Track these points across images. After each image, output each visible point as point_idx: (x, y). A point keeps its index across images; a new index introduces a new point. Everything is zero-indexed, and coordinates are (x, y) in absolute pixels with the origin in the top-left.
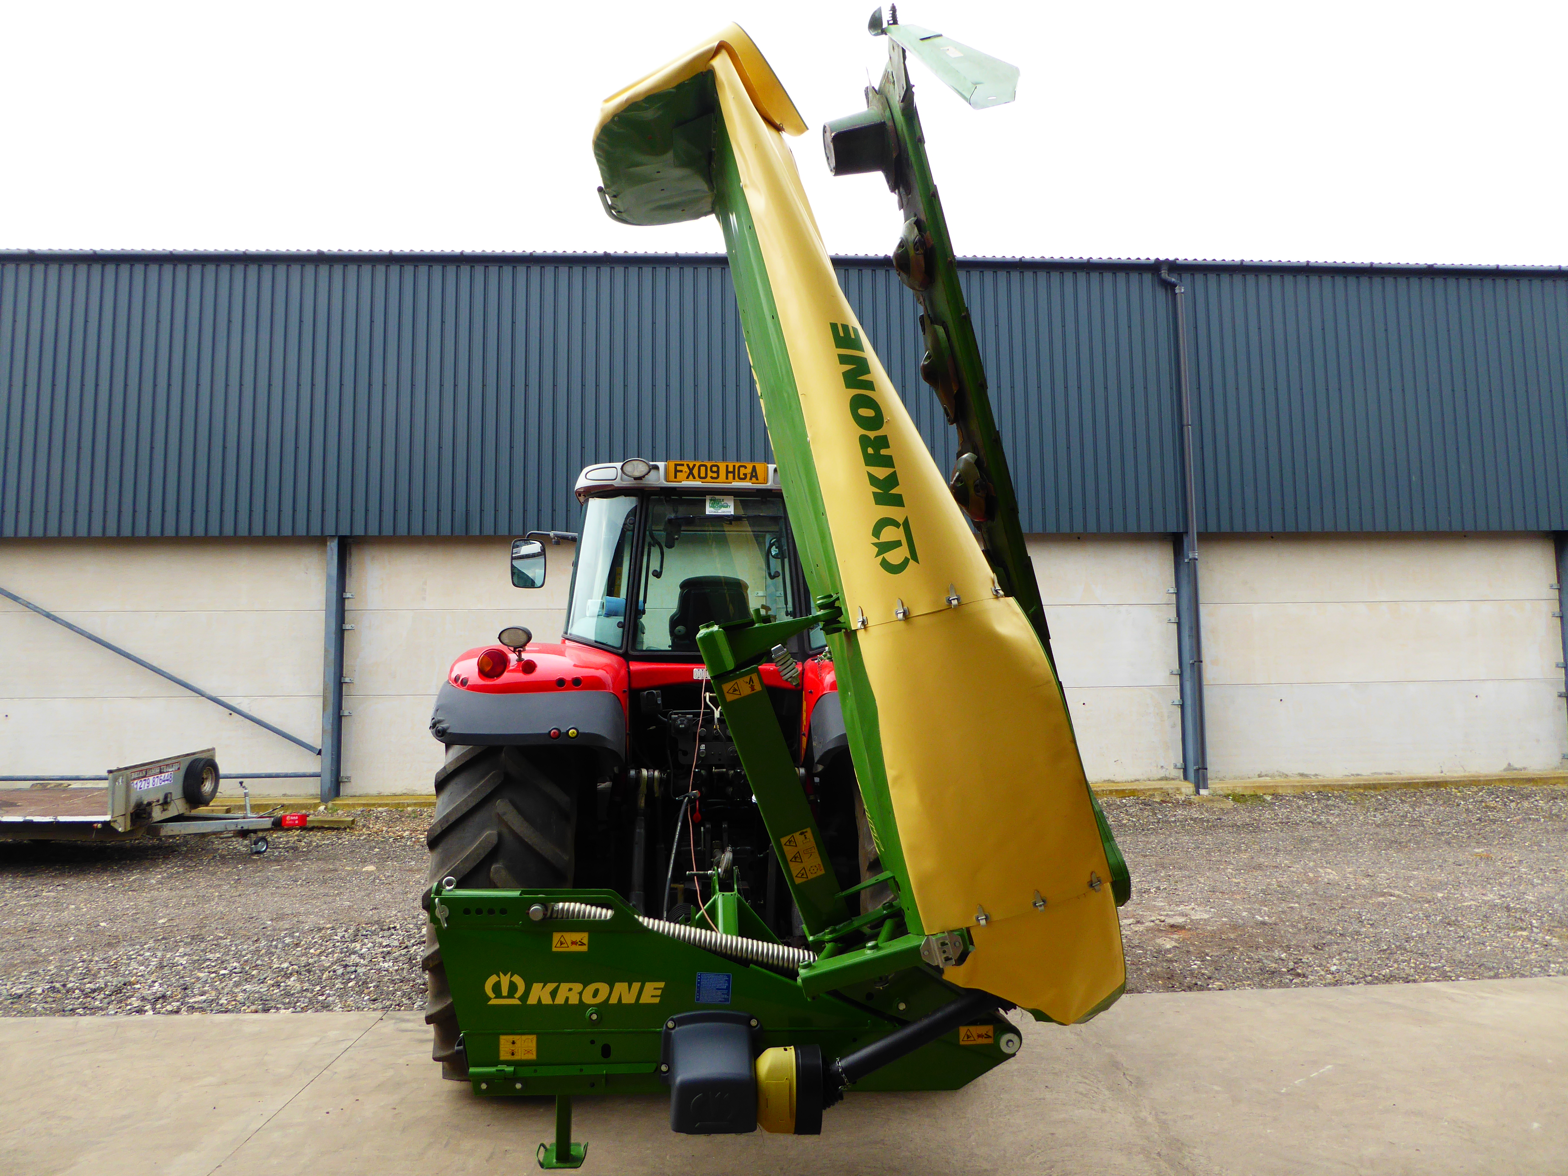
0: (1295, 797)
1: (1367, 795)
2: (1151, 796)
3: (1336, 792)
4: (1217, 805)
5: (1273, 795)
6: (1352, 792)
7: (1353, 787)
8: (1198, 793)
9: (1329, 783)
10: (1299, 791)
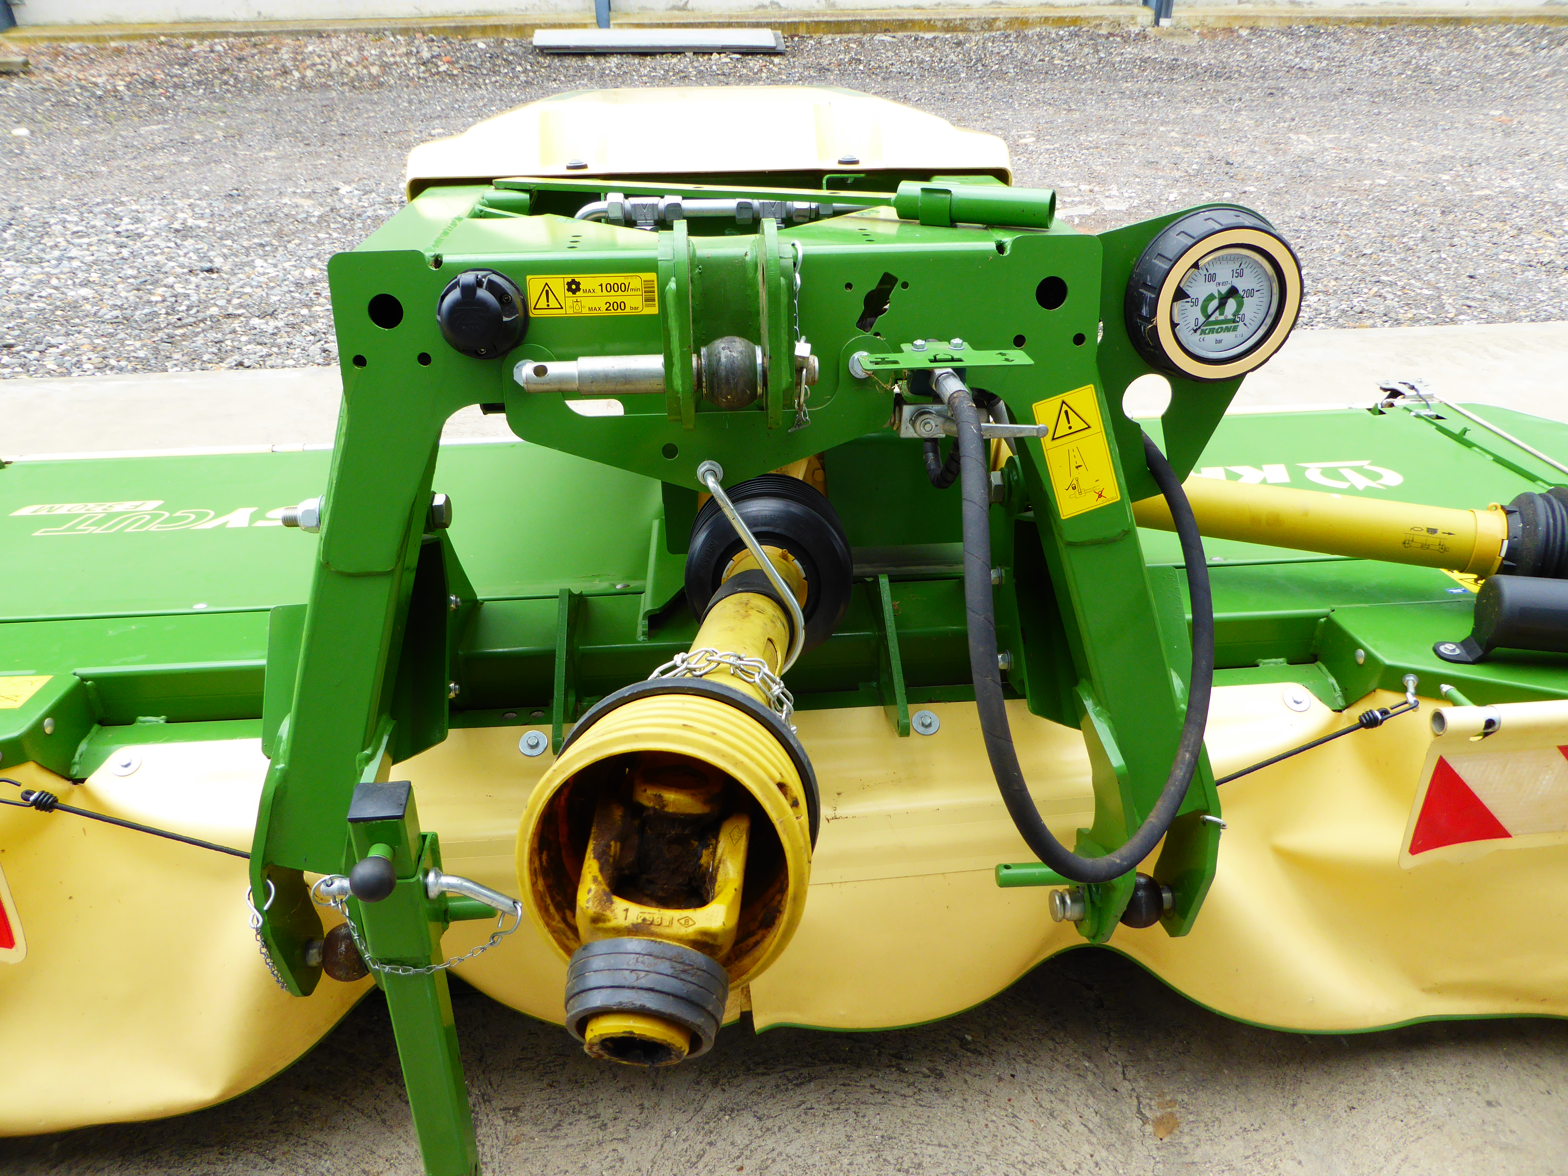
0: (1278, 32)
1: (1367, 33)
2: (1097, 26)
3: (1330, 27)
4: (1177, 42)
5: (1252, 28)
6: (1350, 27)
7: (1353, 22)
8: (1157, 23)
9: (1325, 15)
10: (1285, 24)
